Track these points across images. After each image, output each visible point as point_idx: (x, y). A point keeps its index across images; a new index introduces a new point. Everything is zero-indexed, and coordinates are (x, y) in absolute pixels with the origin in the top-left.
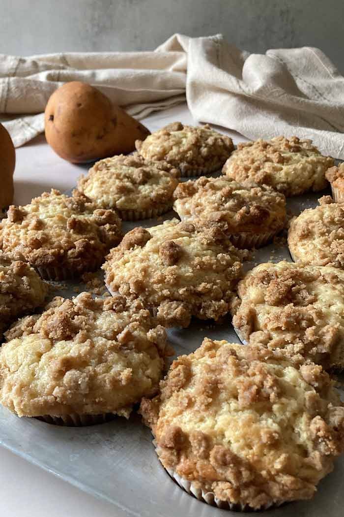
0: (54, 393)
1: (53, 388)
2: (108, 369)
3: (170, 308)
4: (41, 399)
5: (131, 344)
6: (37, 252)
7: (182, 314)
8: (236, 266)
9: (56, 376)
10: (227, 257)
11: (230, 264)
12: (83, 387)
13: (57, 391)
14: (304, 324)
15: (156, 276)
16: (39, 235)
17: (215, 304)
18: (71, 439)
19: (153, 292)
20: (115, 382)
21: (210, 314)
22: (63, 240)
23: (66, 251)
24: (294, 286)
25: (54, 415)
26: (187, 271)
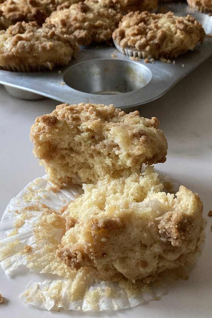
0: (12, 51)
1: (12, 48)
2: (41, 43)
3: (80, 33)
4: (5, 54)
5: (55, 37)
6: (11, 14)
7: (86, 35)
8: (119, 16)
9: (14, 44)
10: (114, 12)
11: (115, 15)
12: (27, 47)
13: (14, 50)
14: (147, 30)
15: (73, 17)
16: (12, 6)
17: (105, 32)
18: (21, 76)
19: (71, 26)
20: (44, 48)
21: (102, 36)
22: (25, 9)
23: (26, 15)
24: (146, 17)
25: (13, 64)
26: (90, 15)
